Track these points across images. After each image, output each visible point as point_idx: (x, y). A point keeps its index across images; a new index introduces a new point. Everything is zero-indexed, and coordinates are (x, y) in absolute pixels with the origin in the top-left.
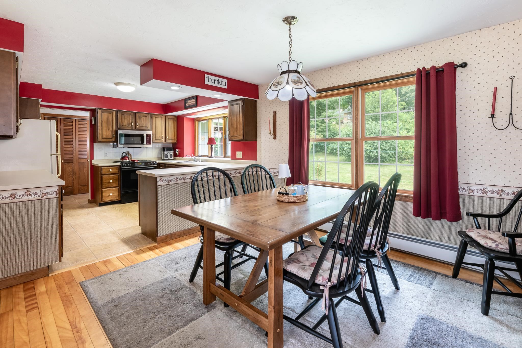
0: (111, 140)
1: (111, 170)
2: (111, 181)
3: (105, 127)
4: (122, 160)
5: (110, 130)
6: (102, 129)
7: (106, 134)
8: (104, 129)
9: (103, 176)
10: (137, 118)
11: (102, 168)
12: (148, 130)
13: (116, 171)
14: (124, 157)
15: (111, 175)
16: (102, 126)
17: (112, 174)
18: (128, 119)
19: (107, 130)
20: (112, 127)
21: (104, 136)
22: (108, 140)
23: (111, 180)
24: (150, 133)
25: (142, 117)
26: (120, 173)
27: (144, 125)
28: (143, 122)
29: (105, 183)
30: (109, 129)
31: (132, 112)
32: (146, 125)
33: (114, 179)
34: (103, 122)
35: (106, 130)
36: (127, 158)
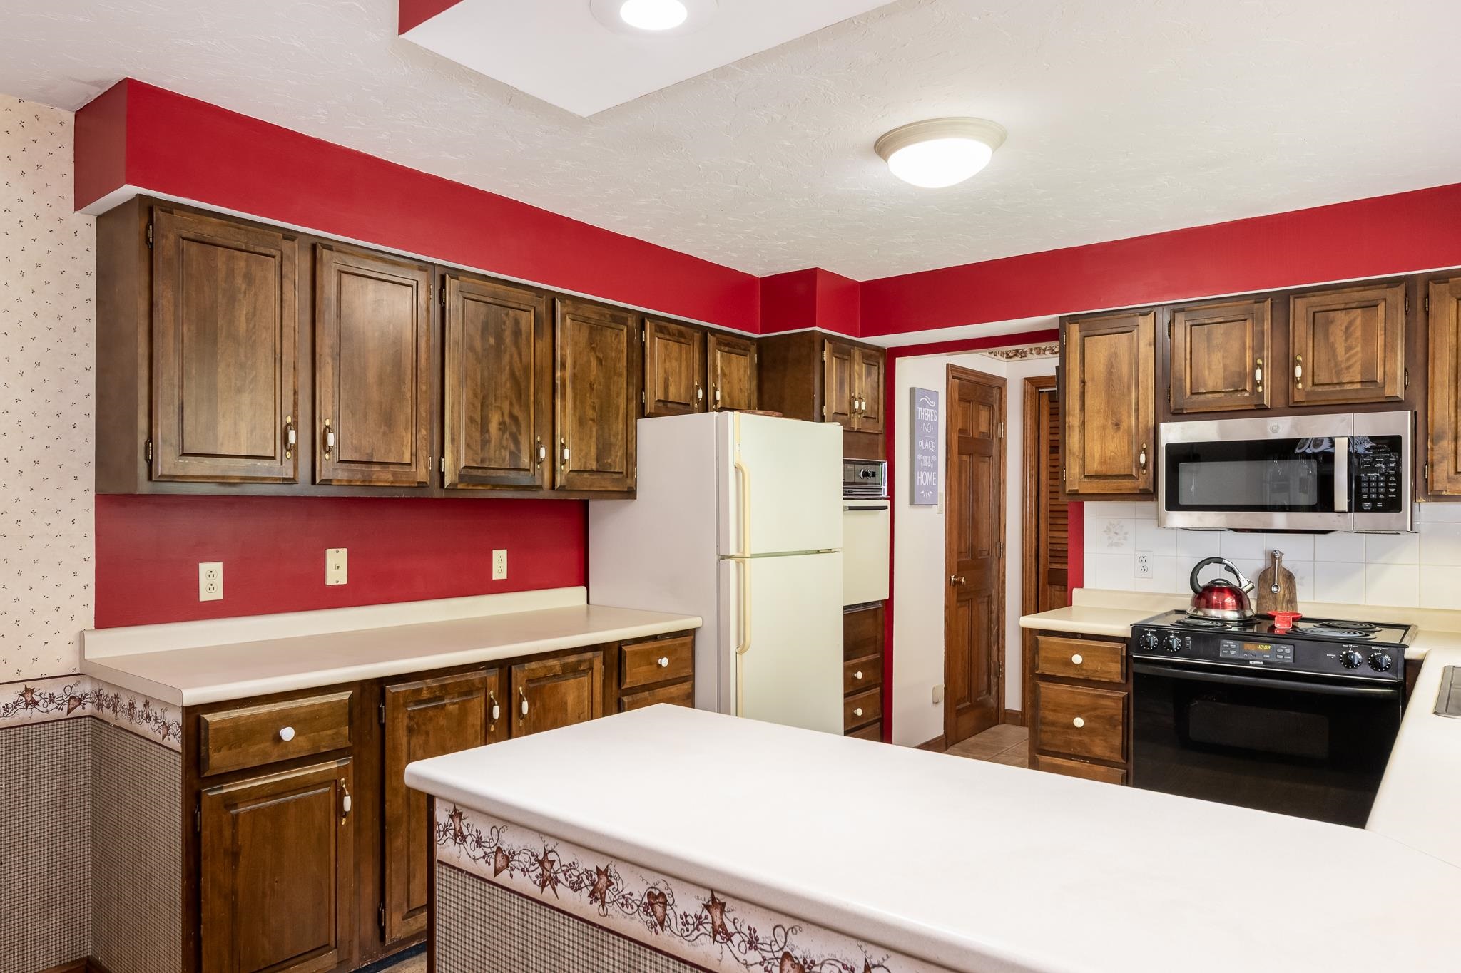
0: (1126, 485)
1: (1077, 659)
2: (1079, 722)
3: (1099, 412)
4: (1198, 608)
5: (1124, 426)
6: (1083, 424)
7: (1103, 451)
8: (1094, 423)
9: (1043, 685)
10: (1300, 329)
11: (1041, 638)
12: (1394, 404)
13: (1114, 670)
14: (1212, 588)
15: (1081, 689)
16: (1083, 409)
17: (1087, 682)
18: (1235, 345)
19: (1110, 430)
20: (1137, 410)
21: (1094, 466)
22: (1110, 486)
23: (1079, 714)
24: (1398, 423)
25: (1340, 315)
26: (1131, 686)
27: (1355, 374)
28: (1348, 349)
29: (1053, 724)
30: (1117, 425)
31: (1259, 299)
32: (1369, 366)
33: (1098, 712)
34: (1089, 385)
35: (1104, 427)
36: (1229, 600)
